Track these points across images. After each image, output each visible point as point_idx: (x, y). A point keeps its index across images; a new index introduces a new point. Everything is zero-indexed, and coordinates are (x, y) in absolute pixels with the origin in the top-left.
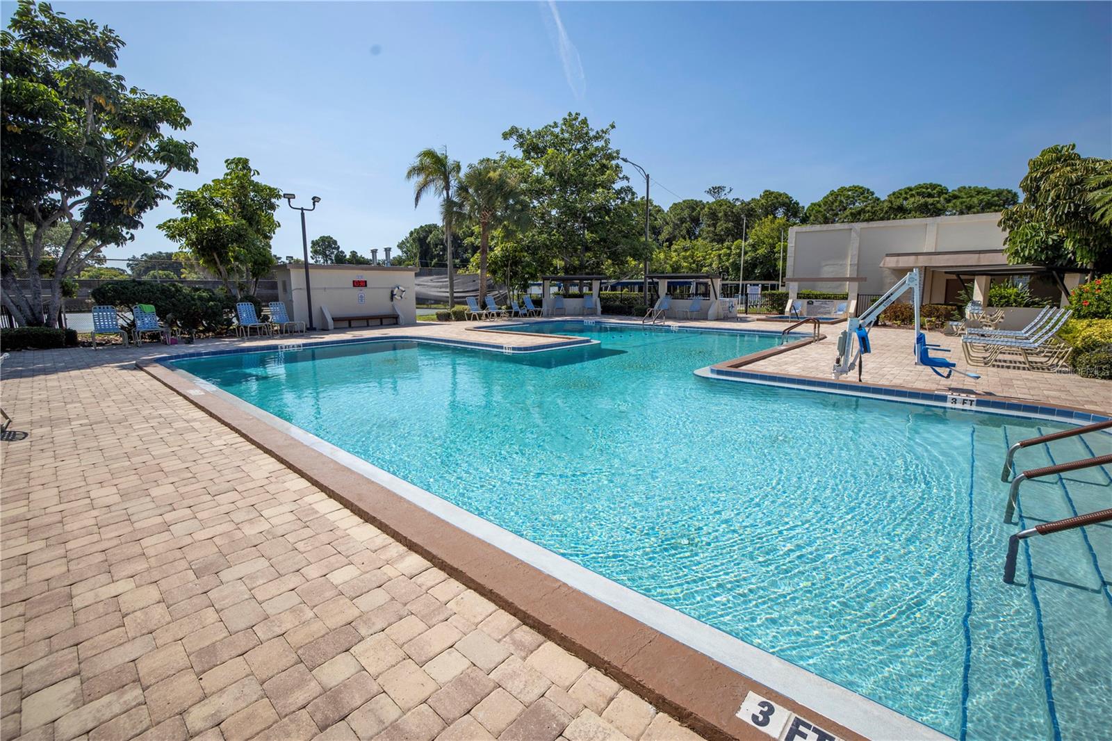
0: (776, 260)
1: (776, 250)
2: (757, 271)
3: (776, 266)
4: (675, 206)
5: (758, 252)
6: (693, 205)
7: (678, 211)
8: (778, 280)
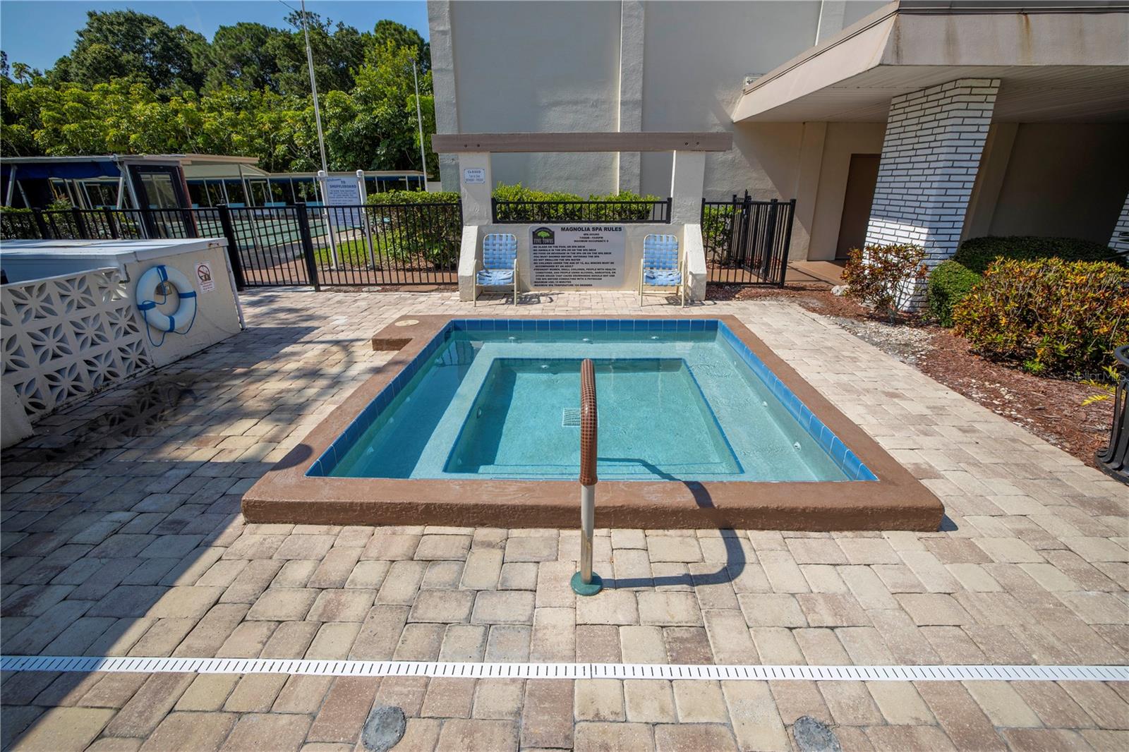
0: (411, 130)
1: (408, 109)
2: (381, 151)
3: (412, 141)
4: (224, 32)
5: (375, 112)
6: (259, 35)
7: (230, 42)
8: (421, 169)
